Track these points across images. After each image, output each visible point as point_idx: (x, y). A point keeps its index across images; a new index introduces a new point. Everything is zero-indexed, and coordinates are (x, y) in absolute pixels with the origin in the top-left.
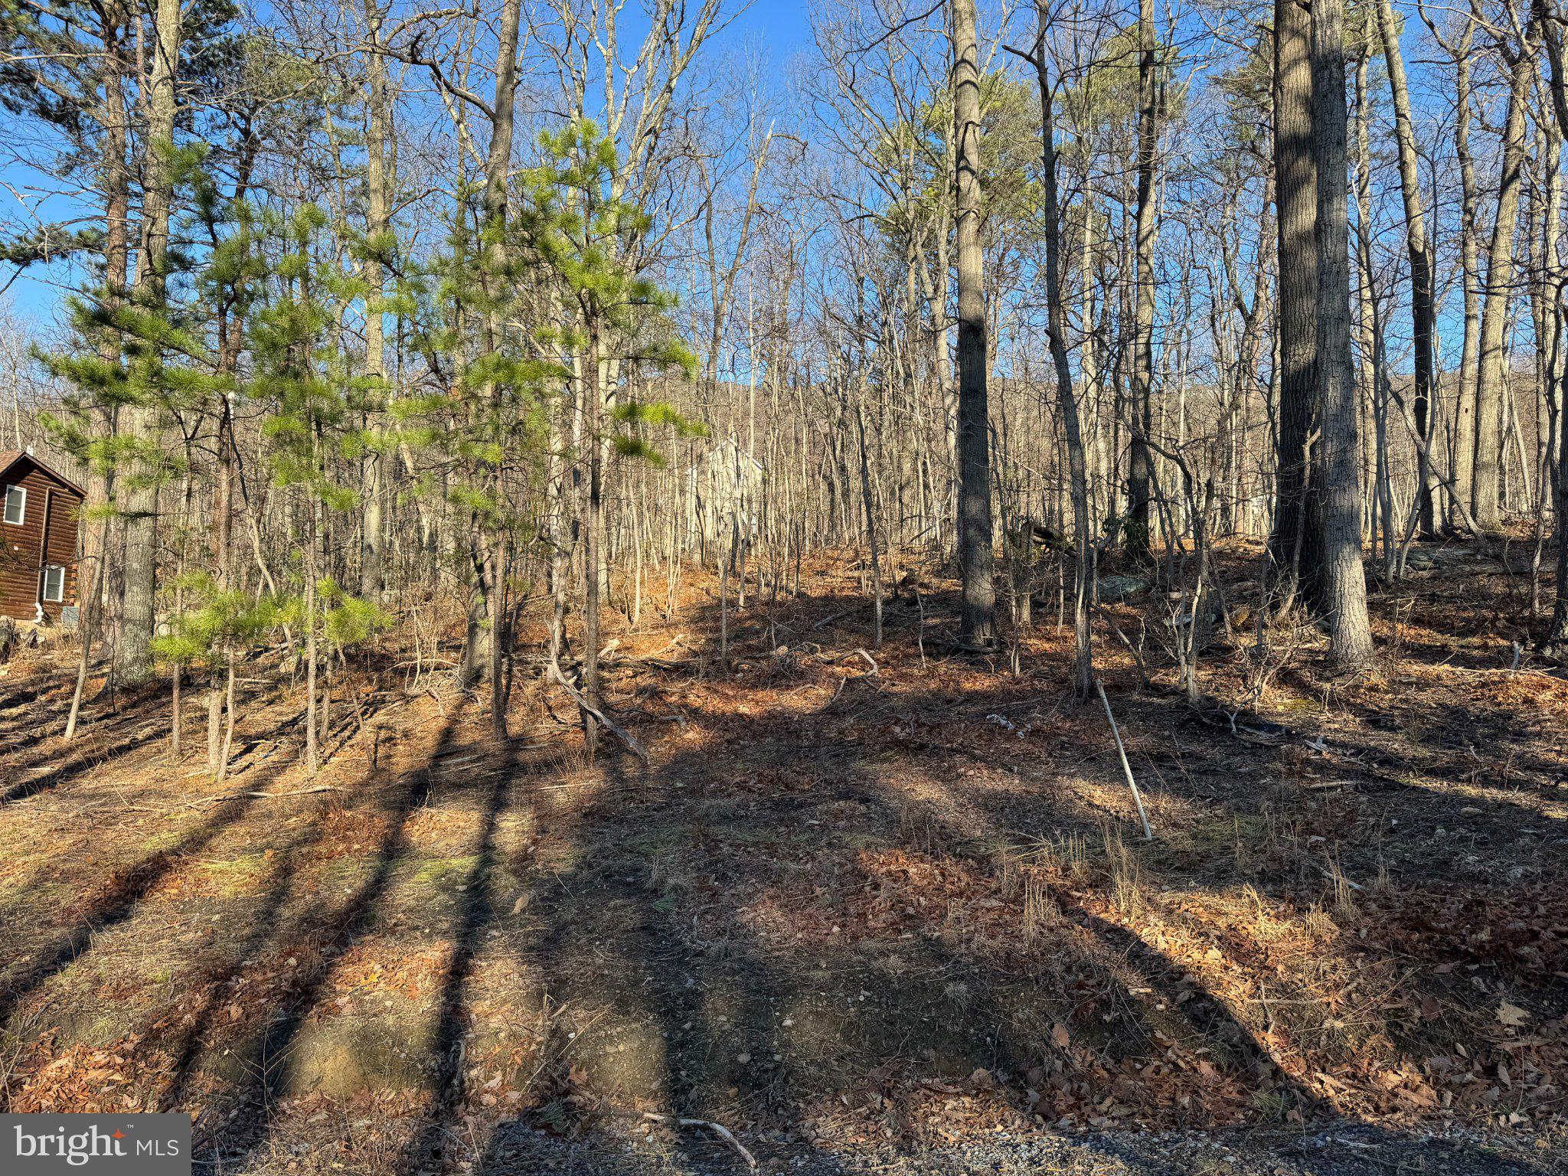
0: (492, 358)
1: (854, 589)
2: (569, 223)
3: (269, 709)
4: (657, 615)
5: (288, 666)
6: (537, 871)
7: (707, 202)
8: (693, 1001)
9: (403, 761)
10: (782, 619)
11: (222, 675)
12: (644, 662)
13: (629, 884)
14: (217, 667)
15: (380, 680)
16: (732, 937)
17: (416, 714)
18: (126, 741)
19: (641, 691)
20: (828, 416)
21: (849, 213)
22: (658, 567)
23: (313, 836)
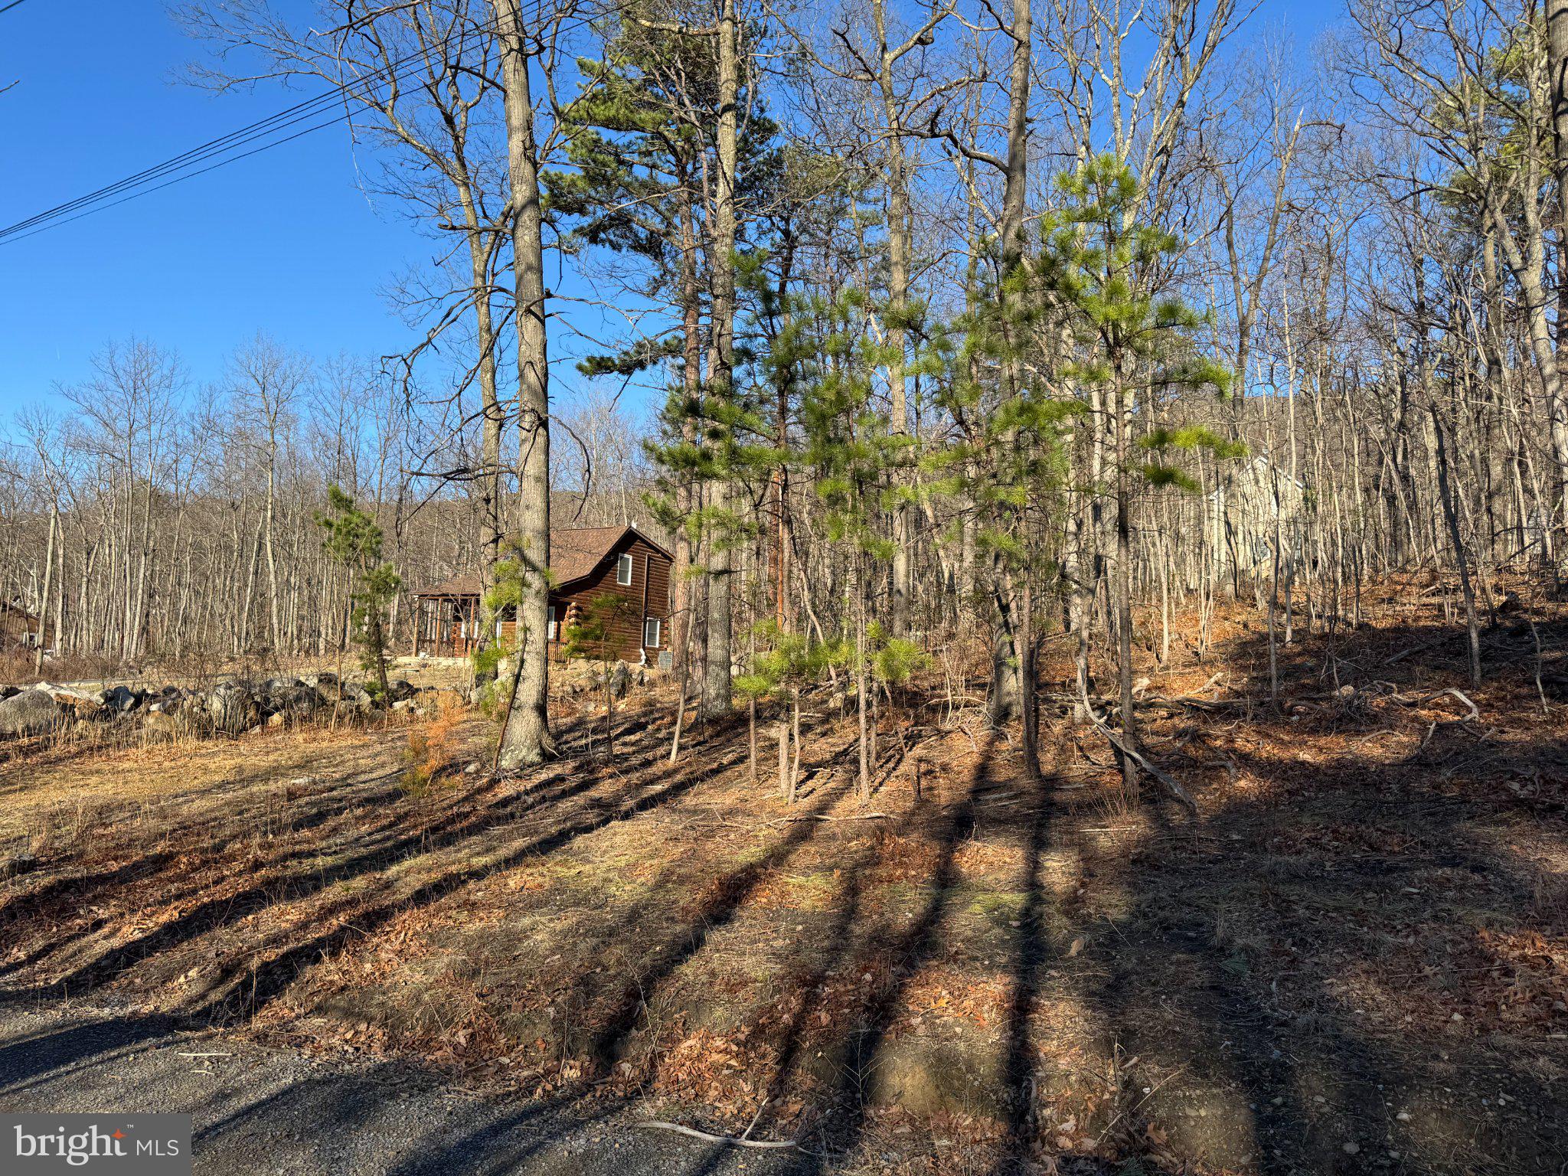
0: (1015, 403)
1: (1435, 618)
2: (1089, 261)
3: (823, 740)
4: (1189, 652)
5: (836, 701)
6: (1090, 915)
7: (1228, 212)
8: (1282, 1074)
9: (945, 794)
10: (1343, 655)
11: (789, 709)
12: (1180, 703)
13: (1190, 939)
14: (785, 702)
15: (916, 716)
16: (1321, 1010)
17: (950, 749)
18: (715, 765)
19: (1180, 734)
20: (1384, 421)
21: (1400, 190)
22: (1183, 601)
23: (873, 860)
